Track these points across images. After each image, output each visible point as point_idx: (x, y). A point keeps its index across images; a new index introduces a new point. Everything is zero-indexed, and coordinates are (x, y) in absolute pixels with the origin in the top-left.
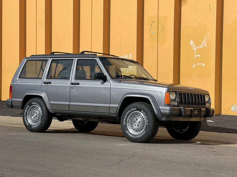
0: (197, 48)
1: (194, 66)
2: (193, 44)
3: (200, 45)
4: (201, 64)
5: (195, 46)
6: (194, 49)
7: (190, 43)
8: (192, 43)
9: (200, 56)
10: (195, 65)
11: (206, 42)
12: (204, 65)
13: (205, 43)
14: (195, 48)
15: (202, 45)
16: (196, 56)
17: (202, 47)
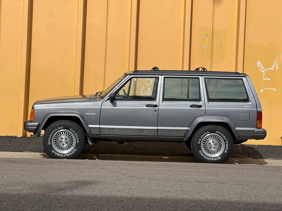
0: (265, 70)
1: (261, 91)
2: (261, 65)
3: (271, 67)
4: (271, 89)
5: (263, 68)
6: (262, 71)
7: (257, 64)
8: (259, 64)
9: (270, 80)
10: (263, 90)
11: (277, 64)
12: (275, 90)
13: (277, 66)
14: (264, 71)
15: (272, 68)
16: (264, 80)
17: (272, 69)
